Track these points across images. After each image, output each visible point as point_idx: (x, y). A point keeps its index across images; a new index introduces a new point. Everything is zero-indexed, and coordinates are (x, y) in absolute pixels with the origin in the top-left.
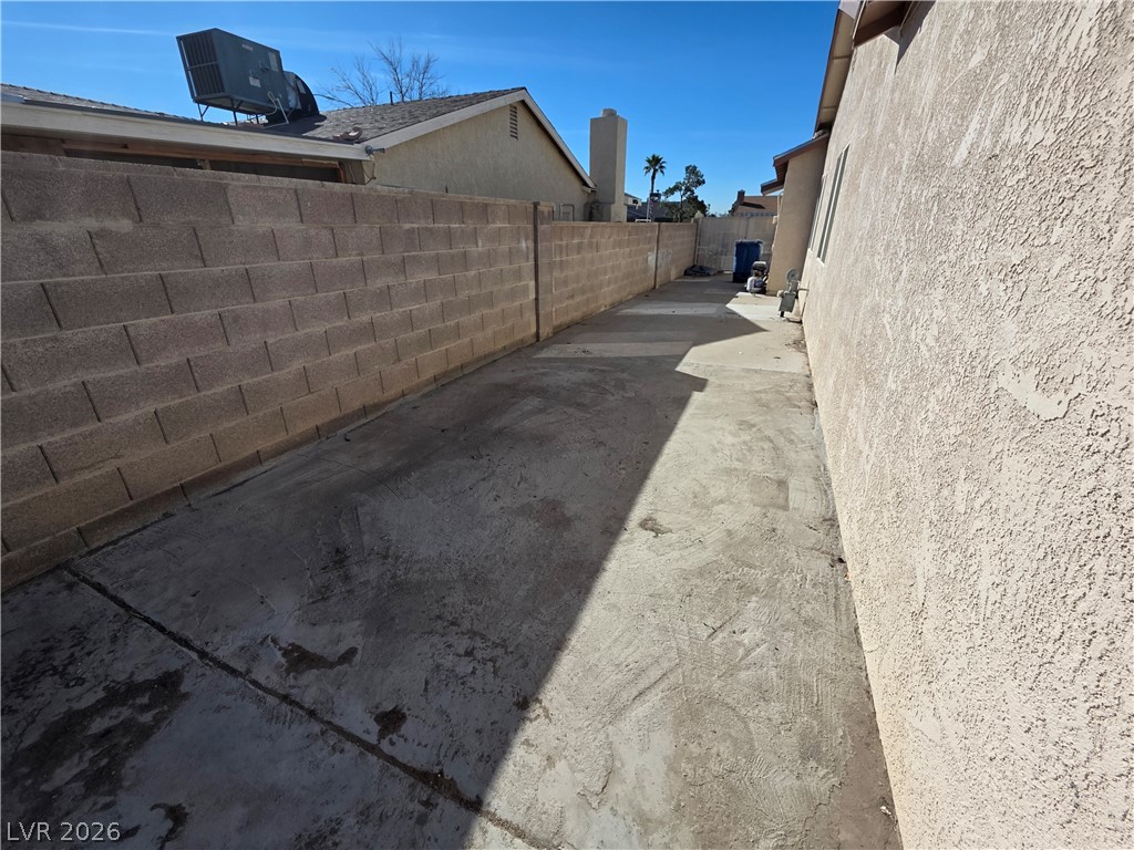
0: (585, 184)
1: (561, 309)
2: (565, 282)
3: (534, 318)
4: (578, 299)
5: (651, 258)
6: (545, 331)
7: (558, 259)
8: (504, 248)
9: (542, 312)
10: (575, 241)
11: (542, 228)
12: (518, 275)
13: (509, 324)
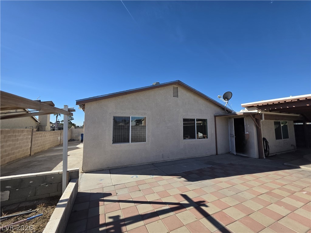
0: (37, 121)
1: (36, 149)
2: (38, 144)
3: (30, 151)
4: (40, 147)
5: (59, 138)
6: (32, 154)
7: (36, 139)
8: (25, 137)
9: (32, 150)
10: (40, 135)
11: (33, 133)
12: (27, 142)
13: (24, 152)
